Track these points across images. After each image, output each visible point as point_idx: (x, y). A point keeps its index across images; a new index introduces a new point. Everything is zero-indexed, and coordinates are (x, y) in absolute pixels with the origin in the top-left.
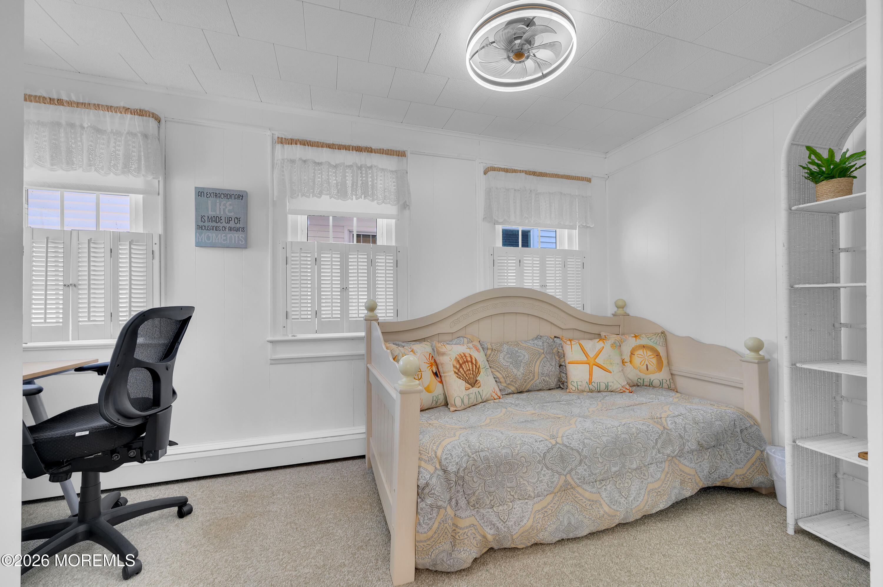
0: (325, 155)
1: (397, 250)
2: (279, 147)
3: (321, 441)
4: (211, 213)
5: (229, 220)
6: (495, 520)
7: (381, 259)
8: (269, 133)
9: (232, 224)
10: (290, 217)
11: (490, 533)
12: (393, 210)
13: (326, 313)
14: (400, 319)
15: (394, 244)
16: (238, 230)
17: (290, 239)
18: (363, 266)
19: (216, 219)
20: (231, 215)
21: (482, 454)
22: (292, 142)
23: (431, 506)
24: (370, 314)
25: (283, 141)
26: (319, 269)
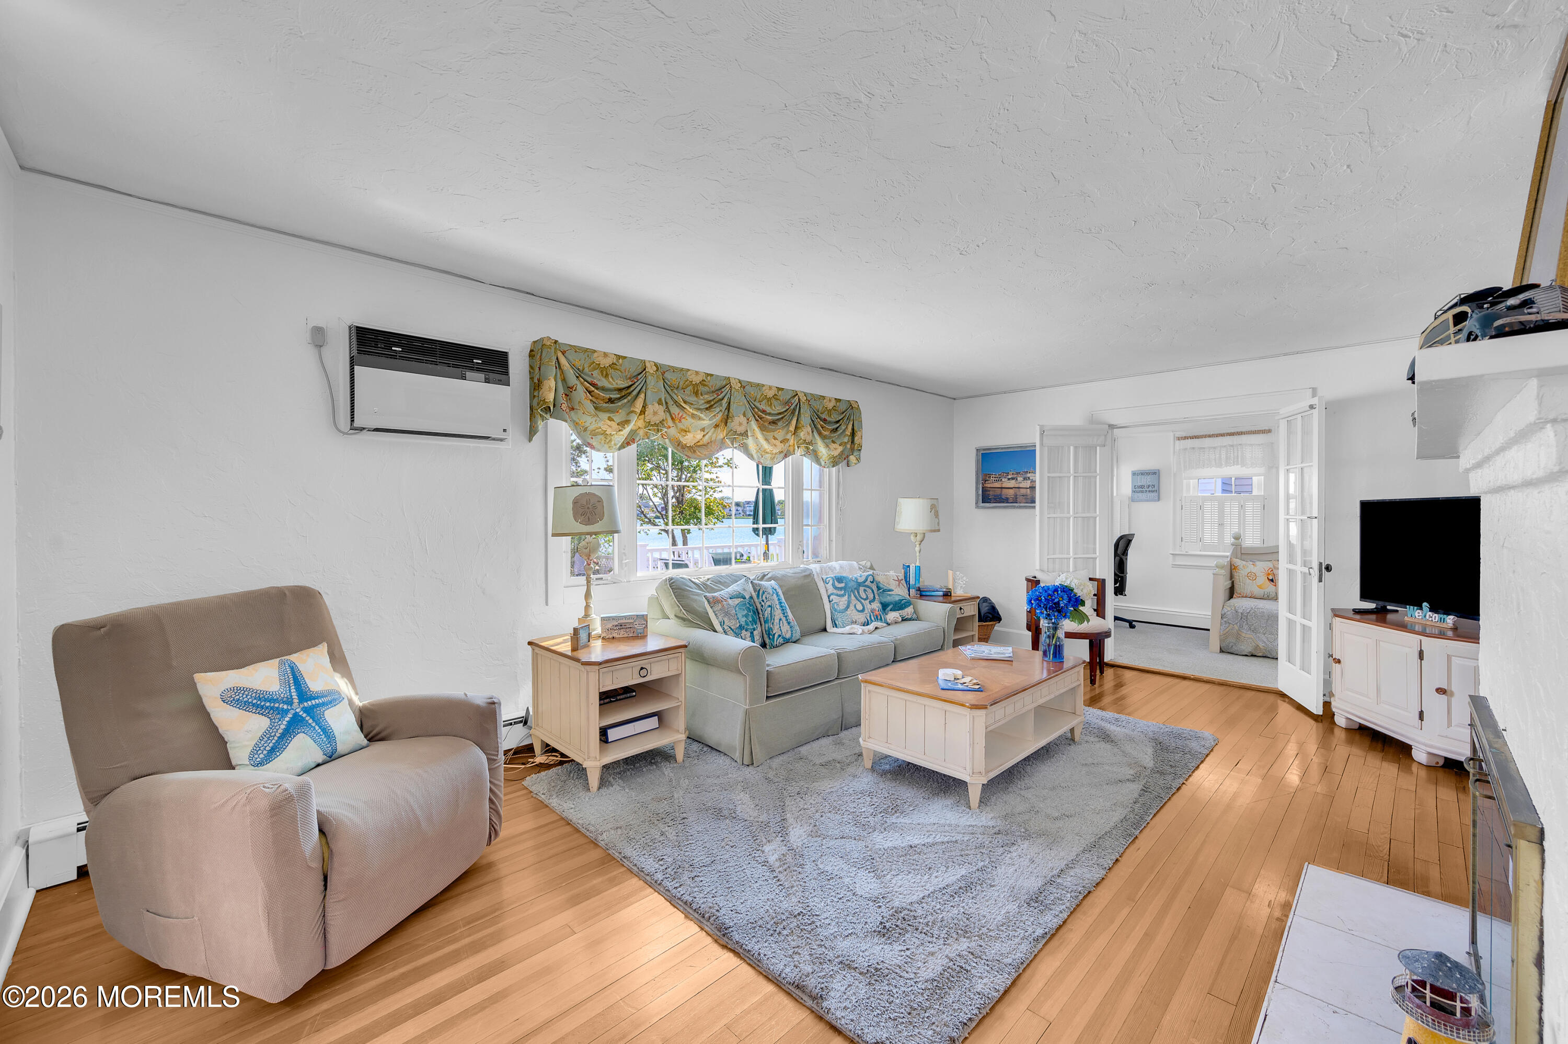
0: (1208, 442)
1: (1265, 498)
2: (1177, 442)
3: (1203, 616)
4: (1140, 484)
5: (1149, 486)
6: (1265, 640)
7: (1249, 506)
8: (1172, 434)
9: (1150, 489)
10: (1185, 481)
11: (1261, 645)
12: (1262, 470)
13: (1207, 538)
14: (1265, 546)
15: (1263, 494)
16: (1153, 491)
17: (1185, 495)
18: (1236, 509)
19: (1142, 487)
20: (1149, 484)
21: (1261, 610)
22: (1186, 438)
23: (1225, 621)
24: (1237, 541)
25: (1179, 439)
26: (1203, 512)
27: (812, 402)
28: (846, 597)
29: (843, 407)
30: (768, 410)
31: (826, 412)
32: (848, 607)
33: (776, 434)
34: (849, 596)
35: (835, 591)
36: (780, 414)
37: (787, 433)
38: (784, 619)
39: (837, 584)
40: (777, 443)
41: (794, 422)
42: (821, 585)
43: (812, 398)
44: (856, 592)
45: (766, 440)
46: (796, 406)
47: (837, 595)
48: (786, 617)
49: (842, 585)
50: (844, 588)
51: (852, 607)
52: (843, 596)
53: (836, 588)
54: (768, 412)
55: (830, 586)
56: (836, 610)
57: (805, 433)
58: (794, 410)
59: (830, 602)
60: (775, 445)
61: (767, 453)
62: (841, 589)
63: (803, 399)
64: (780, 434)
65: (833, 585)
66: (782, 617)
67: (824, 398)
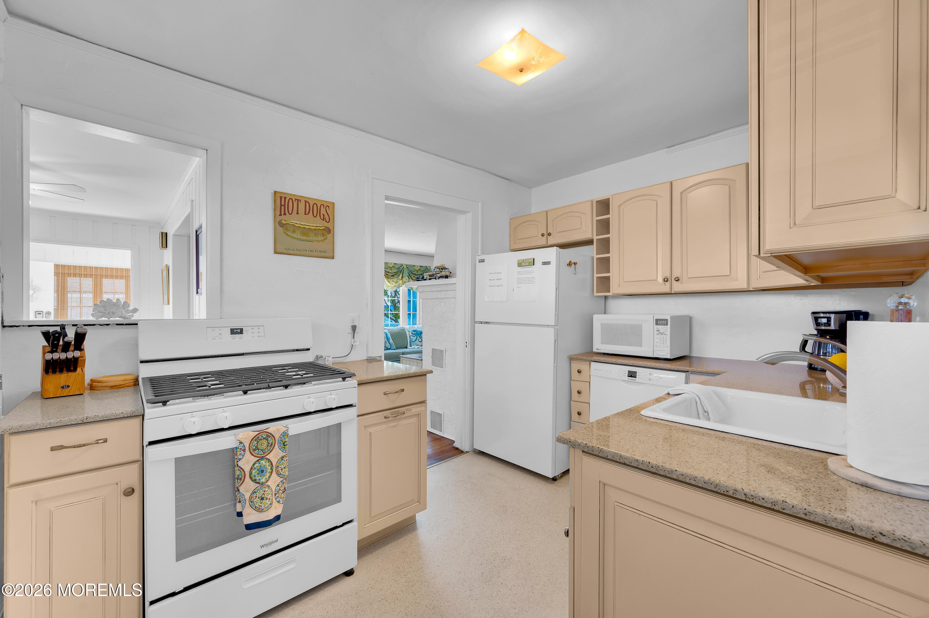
27: (409, 268)
28: (416, 337)
29: (423, 269)
30: (390, 271)
31: (416, 271)
32: (416, 340)
33: (394, 280)
34: (417, 336)
35: (412, 335)
36: (395, 272)
37: (398, 279)
38: (387, 342)
39: (413, 332)
40: (394, 283)
41: (401, 275)
42: (407, 333)
43: (408, 267)
44: (420, 335)
45: (389, 282)
46: (402, 269)
47: (412, 336)
48: (389, 341)
49: (415, 333)
50: (415, 334)
51: (417, 340)
52: (415, 336)
53: (412, 334)
54: (390, 272)
55: (410, 333)
56: (411, 341)
57: (406, 278)
58: (401, 271)
59: (410, 338)
60: (393, 284)
61: (389, 287)
62: (414, 334)
63: (405, 267)
64: (395, 280)
65: (412, 333)
66: (387, 341)
67: (415, 266)
